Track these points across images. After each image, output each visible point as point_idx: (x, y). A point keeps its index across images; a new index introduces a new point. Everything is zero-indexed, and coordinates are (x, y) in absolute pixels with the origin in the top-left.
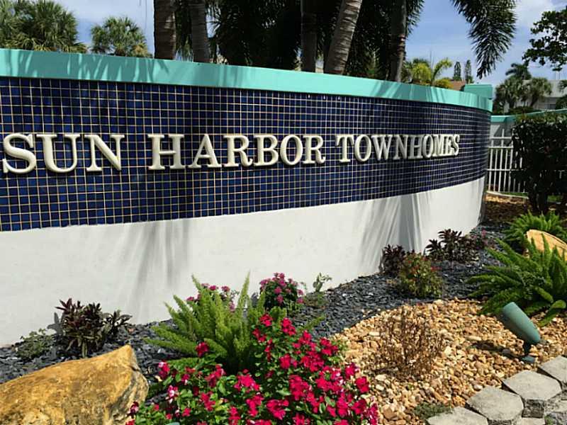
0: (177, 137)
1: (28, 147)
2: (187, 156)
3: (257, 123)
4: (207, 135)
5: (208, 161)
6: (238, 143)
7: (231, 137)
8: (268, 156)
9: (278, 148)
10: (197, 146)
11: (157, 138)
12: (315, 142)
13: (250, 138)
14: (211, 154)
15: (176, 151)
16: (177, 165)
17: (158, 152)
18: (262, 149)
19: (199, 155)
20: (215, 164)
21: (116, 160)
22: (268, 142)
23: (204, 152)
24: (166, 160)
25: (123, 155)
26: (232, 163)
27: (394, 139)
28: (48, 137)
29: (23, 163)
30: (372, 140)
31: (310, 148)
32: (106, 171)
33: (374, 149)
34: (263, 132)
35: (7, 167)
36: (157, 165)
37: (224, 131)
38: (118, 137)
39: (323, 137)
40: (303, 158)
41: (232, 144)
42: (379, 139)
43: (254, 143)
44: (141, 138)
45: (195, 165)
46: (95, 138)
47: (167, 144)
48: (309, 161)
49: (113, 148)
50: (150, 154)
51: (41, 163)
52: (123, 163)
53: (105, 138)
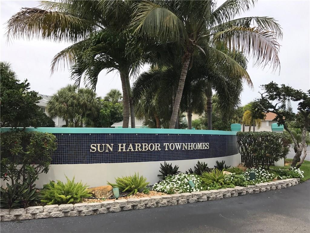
0: (124, 145)
1: (95, 147)
2: (126, 149)
3: (143, 141)
4: (131, 144)
5: (131, 150)
6: (138, 146)
7: (137, 144)
8: (145, 149)
9: (148, 147)
10: (129, 146)
11: (120, 145)
12: (158, 145)
13: (141, 144)
14: (132, 148)
15: (124, 147)
16: (124, 150)
17: (120, 148)
18: (144, 147)
19: (129, 148)
20: (132, 150)
21: (111, 149)
22: (145, 145)
23: (130, 148)
24: (122, 149)
25: (113, 148)
26: (136, 150)
27: (182, 144)
28: (99, 145)
29: (94, 150)
30: (175, 145)
31: (156, 147)
32: (109, 152)
33: (175, 147)
34: (144, 143)
35: (91, 151)
36: (120, 150)
37: (135, 143)
38: (112, 145)
39: (160, 144)
40: (155, 149)
41: (136, 146)
42: (177, 145)
43: (142, 146)
44: (117, 145)
45: (128, 150)
46: (108, 145)
47: (122, 146)
48: (156, 150)
49: (111, 147)
50: (118, 148)
51: (97, 150)
52: (113, 150)
53: (110, 145)
